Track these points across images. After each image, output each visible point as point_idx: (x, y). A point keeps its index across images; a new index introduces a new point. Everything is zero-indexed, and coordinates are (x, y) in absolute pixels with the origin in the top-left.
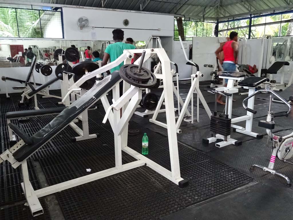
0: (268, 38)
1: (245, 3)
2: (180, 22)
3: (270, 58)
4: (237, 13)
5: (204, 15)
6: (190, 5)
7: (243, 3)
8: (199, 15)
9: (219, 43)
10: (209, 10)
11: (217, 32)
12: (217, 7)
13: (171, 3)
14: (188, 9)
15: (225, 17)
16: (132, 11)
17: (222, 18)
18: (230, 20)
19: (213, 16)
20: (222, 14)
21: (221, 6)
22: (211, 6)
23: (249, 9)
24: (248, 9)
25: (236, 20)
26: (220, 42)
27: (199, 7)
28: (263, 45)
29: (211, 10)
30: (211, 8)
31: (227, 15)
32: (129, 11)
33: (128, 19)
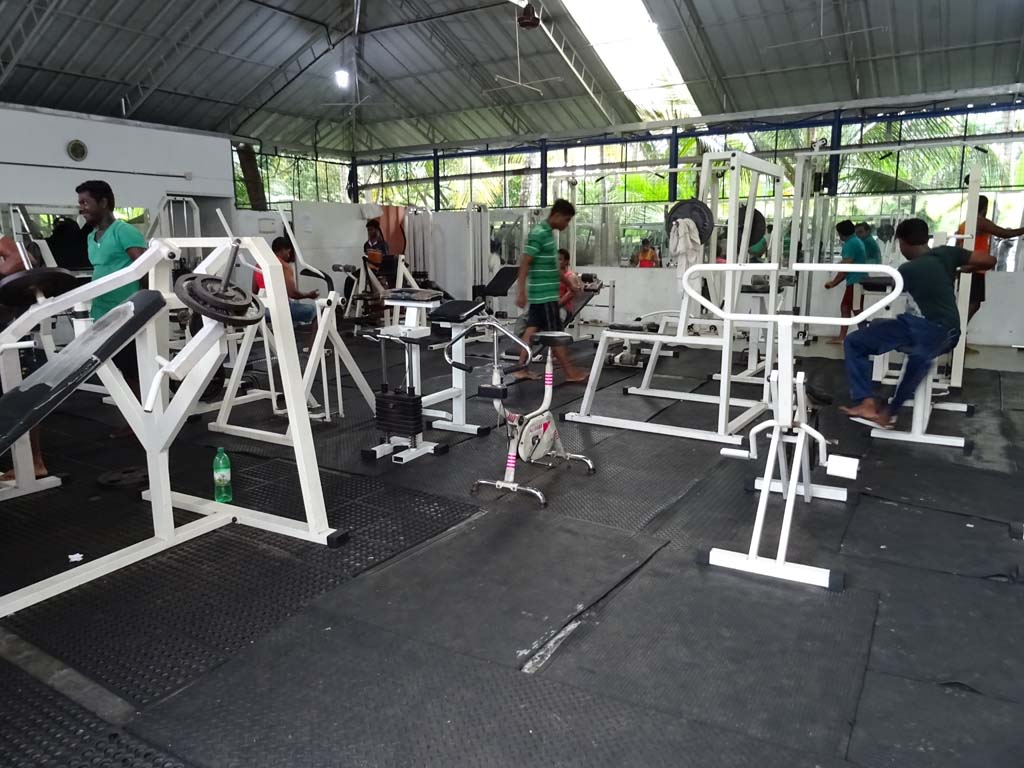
0: (479, 211)
1: (418, 121)
2: (247, 156)
3: (489, 261)
4: (401, 144)
5: (316, 143)
7: (414, 120)
8: (302, 141)
9: (364, 219)
10: (328, 129)
11: (354, 191)
12: (350, 124)
13: (218, 102)
14: (268, 121)
15: (371, 152)
16: (93, 116)
17: (364, 153)
18: (384, 159)
19: (340, 148)
21: (359, 121)
22: (332, 120)
23: (430, 136)
24: (426, 136)
25: (401, 161)
26: (366, 216)
27: (300, 120)
28: (471, 225)
29: (333, 130)
30: (334, 124)
31: (377, 146)
32: (84, 115)
33: (82, 140)
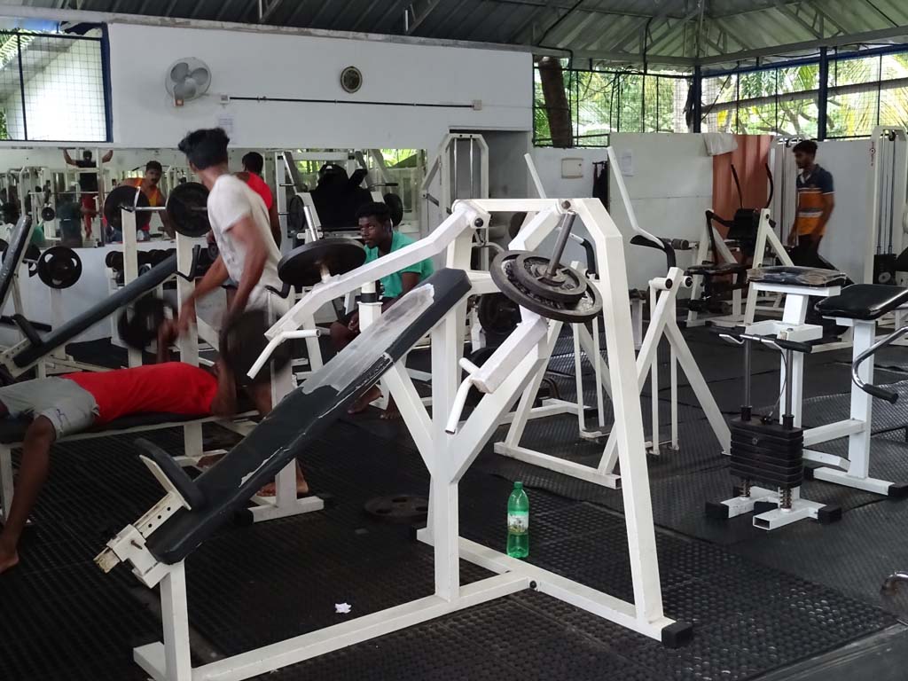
0: (892, 138)
1: (799, 7)
2: (551, 74)
4: (770, 42)
5: (646, 50)
6: (591, 12)
7: (793, 7)
8: (626, 48)
9: (709, 155)
10: (664, 28)
11: (695, 112)
12: (695, 19)
14: (583, 25)
15: (723, 57)
16: (370, 35)
17: (713, 59)
18: (743, 66)
19: (678, 54)
20: (711, 45)
21: (709, 14)
22: (670, 16)
23: (817, 28)
24: (810, 29)
25: (767, 68)
26: (713, 151)
27: (626, 19)
28: (876, 163)
29: (671, 29)
30: (672, 22)
31: (733, 48)
32: (361, 35)
33: (358, 66)
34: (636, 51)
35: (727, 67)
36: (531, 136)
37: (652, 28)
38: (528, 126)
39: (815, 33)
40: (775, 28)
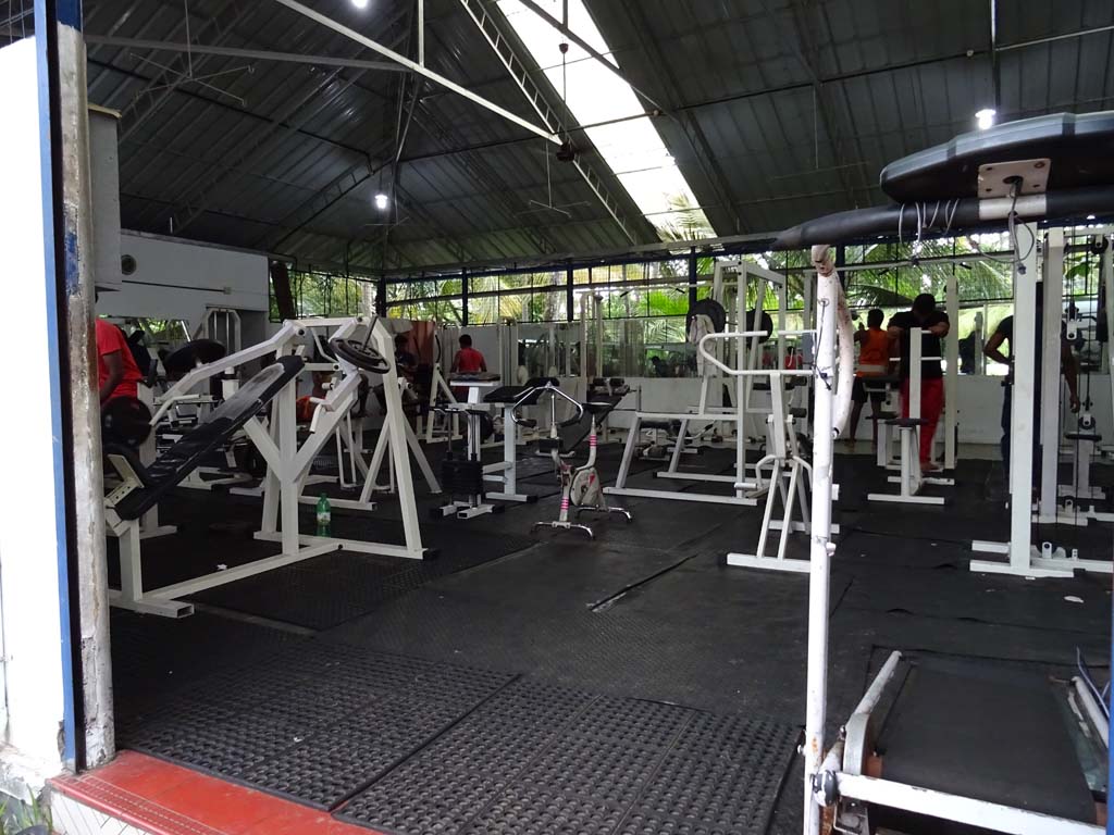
0: (508, 324)
2: (280, 276)
3: (518, 371)
4: (429, 262)
5: (348, 261)
7: (444, 240)
8: (333, 259)
10: (361, 247)
11: (382, 305)
12: (381, 244)
13: (258, 222)
14: (305, 239)
15: (400, 270)
16: (143, 234)
17: (392, 272)
18: (413, 277)
19: (369, 266)
22: (365, 240)
24: (455, 255)
29: (364, 250)
30: (366, 244)
31: (406, 265)
32: (135, 232)
33: (133, 255)
34: (341, 261)
35: (401, 277)
36: (268, 315)
37: (352, 246)
38: (266, 307)
39: (458, 258)
40: (432, 253)
